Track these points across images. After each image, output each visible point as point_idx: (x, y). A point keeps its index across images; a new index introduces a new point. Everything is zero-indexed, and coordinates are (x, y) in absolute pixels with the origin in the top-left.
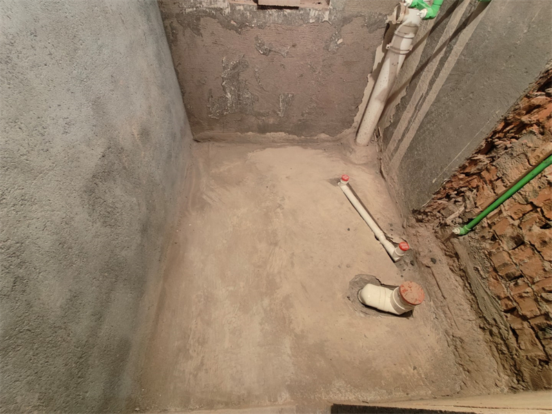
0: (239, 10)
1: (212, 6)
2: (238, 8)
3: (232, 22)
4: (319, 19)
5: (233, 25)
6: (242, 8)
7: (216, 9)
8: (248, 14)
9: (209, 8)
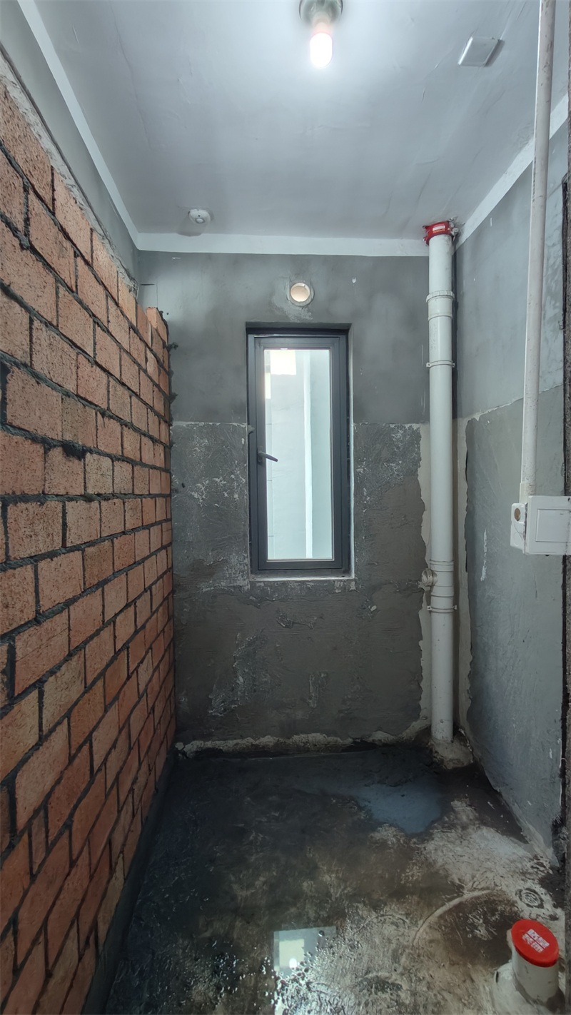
0: (260, 586)
1: (232, 585)
2: (258, 585)
3: (251, 598)
4: (345, 589)
5: (252, 600)
6: (262, 584)
7: (234, 587)
8: (269, 589)
9: (227, 587)
